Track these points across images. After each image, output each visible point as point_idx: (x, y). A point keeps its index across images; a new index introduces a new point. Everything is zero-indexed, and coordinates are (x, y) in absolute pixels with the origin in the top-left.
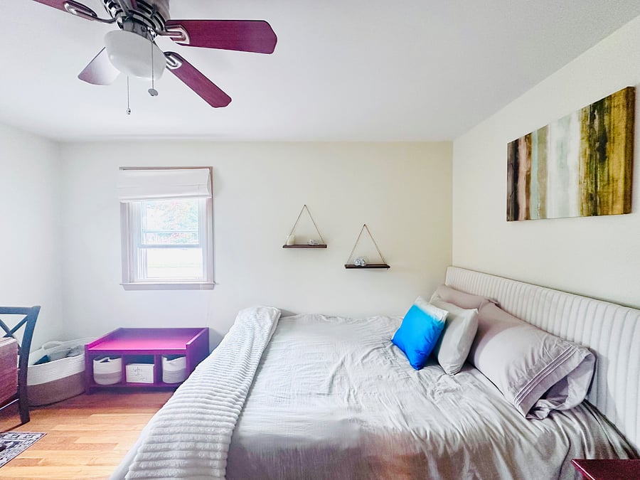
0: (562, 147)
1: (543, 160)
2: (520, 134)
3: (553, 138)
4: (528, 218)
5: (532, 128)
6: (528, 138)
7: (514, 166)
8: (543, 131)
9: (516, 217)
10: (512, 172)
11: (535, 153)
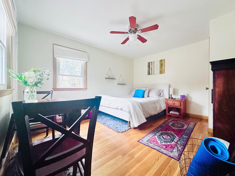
0: (157, 64)
1: (154, 66)
2: (150, 61)
3: (156, 63)
4: (151, 74)
5: (152, 61)
6: (151, 62)
7: (149, 66)
8: (154, 62)
9: (149, 75)
10: (148, 67)
11: (153, 65)
